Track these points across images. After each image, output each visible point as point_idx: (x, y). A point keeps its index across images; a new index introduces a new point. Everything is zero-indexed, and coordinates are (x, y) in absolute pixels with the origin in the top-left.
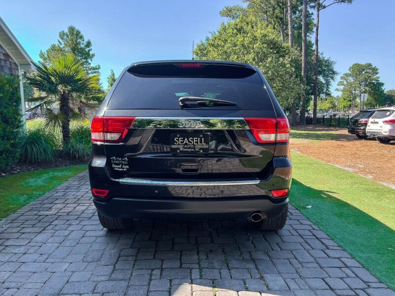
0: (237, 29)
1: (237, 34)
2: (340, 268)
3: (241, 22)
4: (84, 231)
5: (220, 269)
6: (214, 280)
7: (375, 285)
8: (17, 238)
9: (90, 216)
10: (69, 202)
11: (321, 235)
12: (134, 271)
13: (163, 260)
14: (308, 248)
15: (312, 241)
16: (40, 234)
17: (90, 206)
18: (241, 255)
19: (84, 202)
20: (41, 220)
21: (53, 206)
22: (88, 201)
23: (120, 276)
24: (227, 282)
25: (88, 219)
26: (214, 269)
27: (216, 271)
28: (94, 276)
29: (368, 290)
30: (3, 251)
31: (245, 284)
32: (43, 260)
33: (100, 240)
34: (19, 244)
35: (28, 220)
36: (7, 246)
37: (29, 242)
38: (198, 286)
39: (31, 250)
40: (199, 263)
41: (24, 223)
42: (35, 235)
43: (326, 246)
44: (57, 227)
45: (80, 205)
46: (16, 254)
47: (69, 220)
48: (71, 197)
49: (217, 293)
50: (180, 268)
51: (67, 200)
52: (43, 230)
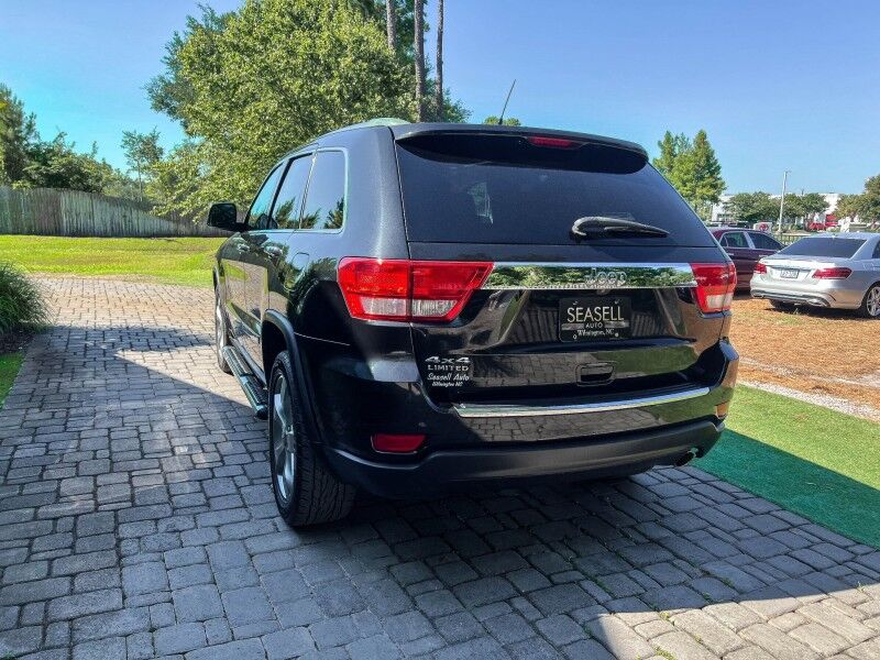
4: (233, 539)
5: (625, 572)
6: (640, 596)
7: (858, 549)
8: (72, 592)
9: (203, 500)
10: (94, 471)
11: (703, 476)
12: (478, 612)
13: (503, 576)
14: (710, 502)
15: (702, 488)
16: (125, 571)
17: (164, 474)
18: (627, 536)
19: (136, 464)
20: (74, 531)
21: (59, 488)
22: (145, 463)
23: (460, 630)
24: (663, 594)
25: (205, 508)
26: (613, 573)
27: (623, 577)
28: (400, 642)
29: (859, 558)
30: (77, 636)
31: (698, 591)
32: (226, 635)
33: (305, 555)
34: (102, 608)
35: (34, 538)
36: (71, 620)
37: (124, 598)
38: (630, 615)
39: (161, 615)
40: (575, 569)
41: (30, 546)
42: (116, 577)
43: (730, 494)
44: (152, 543)
45: (133, 474)
46: (126, 636)
47: (157, 520)
48: (79, 456)
49: (672, 619)
50: (554, 584)
51: (77, 464)
52: (120, 557)
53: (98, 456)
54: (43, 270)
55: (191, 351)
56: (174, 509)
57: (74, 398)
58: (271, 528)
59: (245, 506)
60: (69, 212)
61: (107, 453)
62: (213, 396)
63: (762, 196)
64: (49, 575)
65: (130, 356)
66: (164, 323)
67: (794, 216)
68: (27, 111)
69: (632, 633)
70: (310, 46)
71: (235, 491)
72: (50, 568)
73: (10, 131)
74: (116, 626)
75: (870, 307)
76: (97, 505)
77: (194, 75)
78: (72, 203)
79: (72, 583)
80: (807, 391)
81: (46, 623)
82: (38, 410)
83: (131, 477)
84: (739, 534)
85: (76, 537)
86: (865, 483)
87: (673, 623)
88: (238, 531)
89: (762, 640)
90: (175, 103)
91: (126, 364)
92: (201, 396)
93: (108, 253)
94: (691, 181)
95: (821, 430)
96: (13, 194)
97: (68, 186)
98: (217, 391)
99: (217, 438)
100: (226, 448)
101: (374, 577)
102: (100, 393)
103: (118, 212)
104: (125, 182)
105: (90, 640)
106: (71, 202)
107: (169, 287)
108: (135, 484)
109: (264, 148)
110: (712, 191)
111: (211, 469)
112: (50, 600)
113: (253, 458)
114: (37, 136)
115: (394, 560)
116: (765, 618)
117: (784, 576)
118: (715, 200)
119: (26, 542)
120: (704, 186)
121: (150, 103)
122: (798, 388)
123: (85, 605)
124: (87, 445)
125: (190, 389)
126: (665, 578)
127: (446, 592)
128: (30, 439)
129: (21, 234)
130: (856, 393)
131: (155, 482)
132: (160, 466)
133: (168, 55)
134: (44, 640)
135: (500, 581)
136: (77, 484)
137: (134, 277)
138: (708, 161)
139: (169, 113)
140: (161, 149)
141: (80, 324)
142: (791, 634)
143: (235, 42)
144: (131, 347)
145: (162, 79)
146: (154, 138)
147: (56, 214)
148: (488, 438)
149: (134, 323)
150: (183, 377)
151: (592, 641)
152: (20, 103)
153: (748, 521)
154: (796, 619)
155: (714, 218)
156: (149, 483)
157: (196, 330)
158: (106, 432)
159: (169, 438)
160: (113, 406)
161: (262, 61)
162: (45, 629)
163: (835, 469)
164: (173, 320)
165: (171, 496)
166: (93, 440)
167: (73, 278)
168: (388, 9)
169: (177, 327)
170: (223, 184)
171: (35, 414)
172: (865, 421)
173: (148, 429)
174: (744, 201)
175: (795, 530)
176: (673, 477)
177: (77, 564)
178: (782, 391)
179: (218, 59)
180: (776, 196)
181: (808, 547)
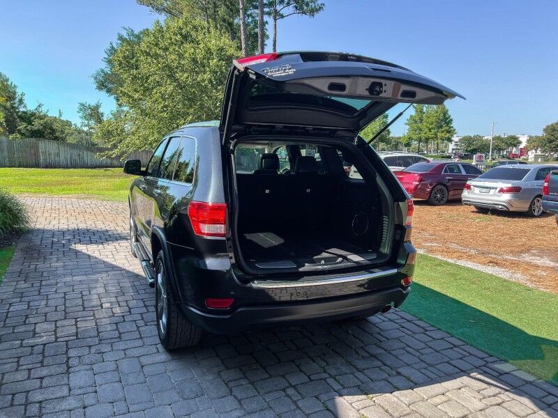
0: (181, 34)
1: (182, 43)
2: (451, 348)
3: (186, 24)
4: (133, 357)
5: (353, 374)
6: (358, 387)
7: (490, 359)
8: (41, 387)
9: (117, 335)
10: (56, 318)
11: (408, 317)
12: (266, 396)
13: (283, 376)
14: (409, 333)
15: (407, 325)
16: (70, 375)
17: (96, 319)
18: (358, 353)
19: (80, 314)
20: (43, 353)
21: (35, 329)
22: (85, 313)
23: (254, 406)
24: (372, 385)
25: (119, 340)
26: (346, 374)
27: (351, 376)
28: (221, 413)
29: (489, 365)
30: (43, 411)
31: (391, 384)
32: (125, 410)
33: (172, 366)
34: (58, 396)
35: (20, 357)
36: (41, 402)
37: (70, 390)
38: (351, 397)
39: (89, 400)
40: (325, 372)
41: (18, 362)
42: (66, 379)
43: (423, 328)
44: (86, 360)
45: (78, 320)
46: (70, 411)
47: (90, 347)
48: (47, 310)
49: (374, 399)
50: (311, 380)
51: (46, 315)
52: (69, 368)
53: (58, 309)
54: (27, 192)
55: (116, 244)
56: (100, 340)
57: (45, 274)
58: (155, 351)
59: (141, 338)
60: (44, 153)
61: (63, 308)
62: (128, 272)
63: (478, 138)
64: (29, 378)
65: (79, 247)
66: (101, 226)
67: (499, 150)
68: (19, 91)
69: (350, 407)
70: (193, 54)
71: (136, 329)
72: (29, 374)
73: (8, 104)
74: (65, 405)
75: (534, 210)
76: (57, 338)
77: (122, 71)
78: (47, 148)
79: (41, 382)
80: (484, 264)
81: (26, 404)
82: (23, 282)
83: (76, 322)
84: (422, 351)
85: (44, 357)
86: (505, 320)
87: (374, 401)
88: (136, 352)
89: (422, 410)
90: (110, 86)
91: (77, 252)
92: (119, 272)
93: (68, 179)
94: (434, 129)
95: (486, 289)
96: (9, 142)
97: (44, 137)
98: (130, 269)
99: (128, 298)
100: (133, 303)
101: (210, 377)
102: (60, 271)
103: (75, 152)
104: (80, 132)
105: (51, 413)
106: (45, 148)
107: (105, 203)
108: (79, 326)
109: (165, 115)
110: (448, 135)
111: (123, 316)
112: (29, 391)
113: (147, 310)
114: (25, 107)
115: (223, 368)
116: (426, 398)
117: (443, 374)
118: (450, 140)
119: (16, 360)
120: (442, 132)
121: (95, 86)
122: (479, 263)
123: (48, 394)
124: (52, 303)
125: (114, 268)
126: (374, 376)
127: (250, 385)
128: (19, 299)
129: (15, 167)
130: (515, 265)
131: (91, 324)
132: (94, 315)
133: (107, 56)
134: (25, 413)
135: (281, 379)
136: (45, 326)
137: (83, 195)
138: (444, 116)
139: (107, 92)
140: (102, 113)
141: (50, 227)
142: (439, 407)
143: (148, 51)
144: (80, 242)
145: (102, 71)
146: (97, 107)
147: (36, 155)
148: (277, 298)
149: (82, 226)
150: (110, 260)
151: (327, 412)
152: (15, 86)
153: (429, 344)
154: (444, 398)
155: (450, 151)
156: (87, 325)
157: (120, 230)
158: (63, 295)
159: (100, 299)
160: (68, 279)
161: (163, 62)
162: (26, 407)
163: (489, 313)
164: (107, 224)
165: (99, 333)
166: (55, 300)
167: (46, 197)
168: (242, 28)
169: (108, 228)
170: (139, 137)
171: (22, 285)
172: (515, 283)
173: (87, 293)
174: (468, 141)
175: (455, 349)
176: (392, 318)
177: (45, 372)
178: (470, 265)
179: (137, 61)
180: (488, 137)
181: (461, 359)
